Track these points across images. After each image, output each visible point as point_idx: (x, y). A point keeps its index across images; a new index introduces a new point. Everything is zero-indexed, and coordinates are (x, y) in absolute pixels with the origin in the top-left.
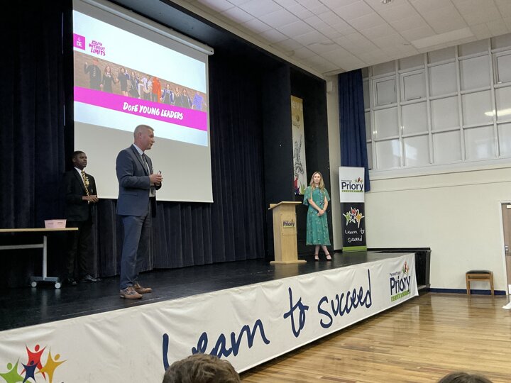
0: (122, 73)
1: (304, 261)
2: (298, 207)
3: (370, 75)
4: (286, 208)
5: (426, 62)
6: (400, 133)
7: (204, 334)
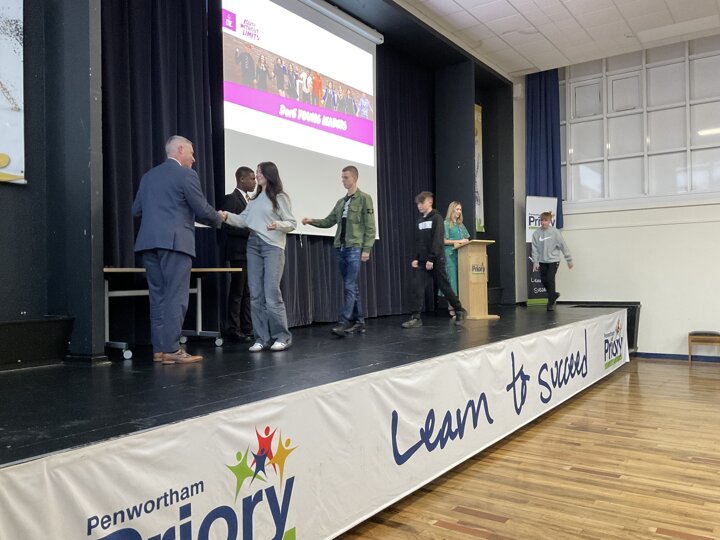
0: (279, 66)
1: (497, 317)
2: (489, 248)
3: (567, 77)
4: (476, 248)
5: (644, 62)
6: (606, 154)
7: (432, 412)
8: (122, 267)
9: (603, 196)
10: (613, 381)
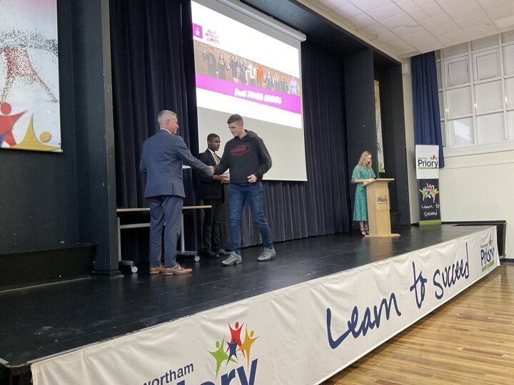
0: (233, 61)
1: (398, 235)
3: (442, 57)
4: (380, 184)
5: (500, 43)
6: (474, 112)
7: (356, 308)
8: (129, 208)
9: (474, 143)
10: (488, 281)
